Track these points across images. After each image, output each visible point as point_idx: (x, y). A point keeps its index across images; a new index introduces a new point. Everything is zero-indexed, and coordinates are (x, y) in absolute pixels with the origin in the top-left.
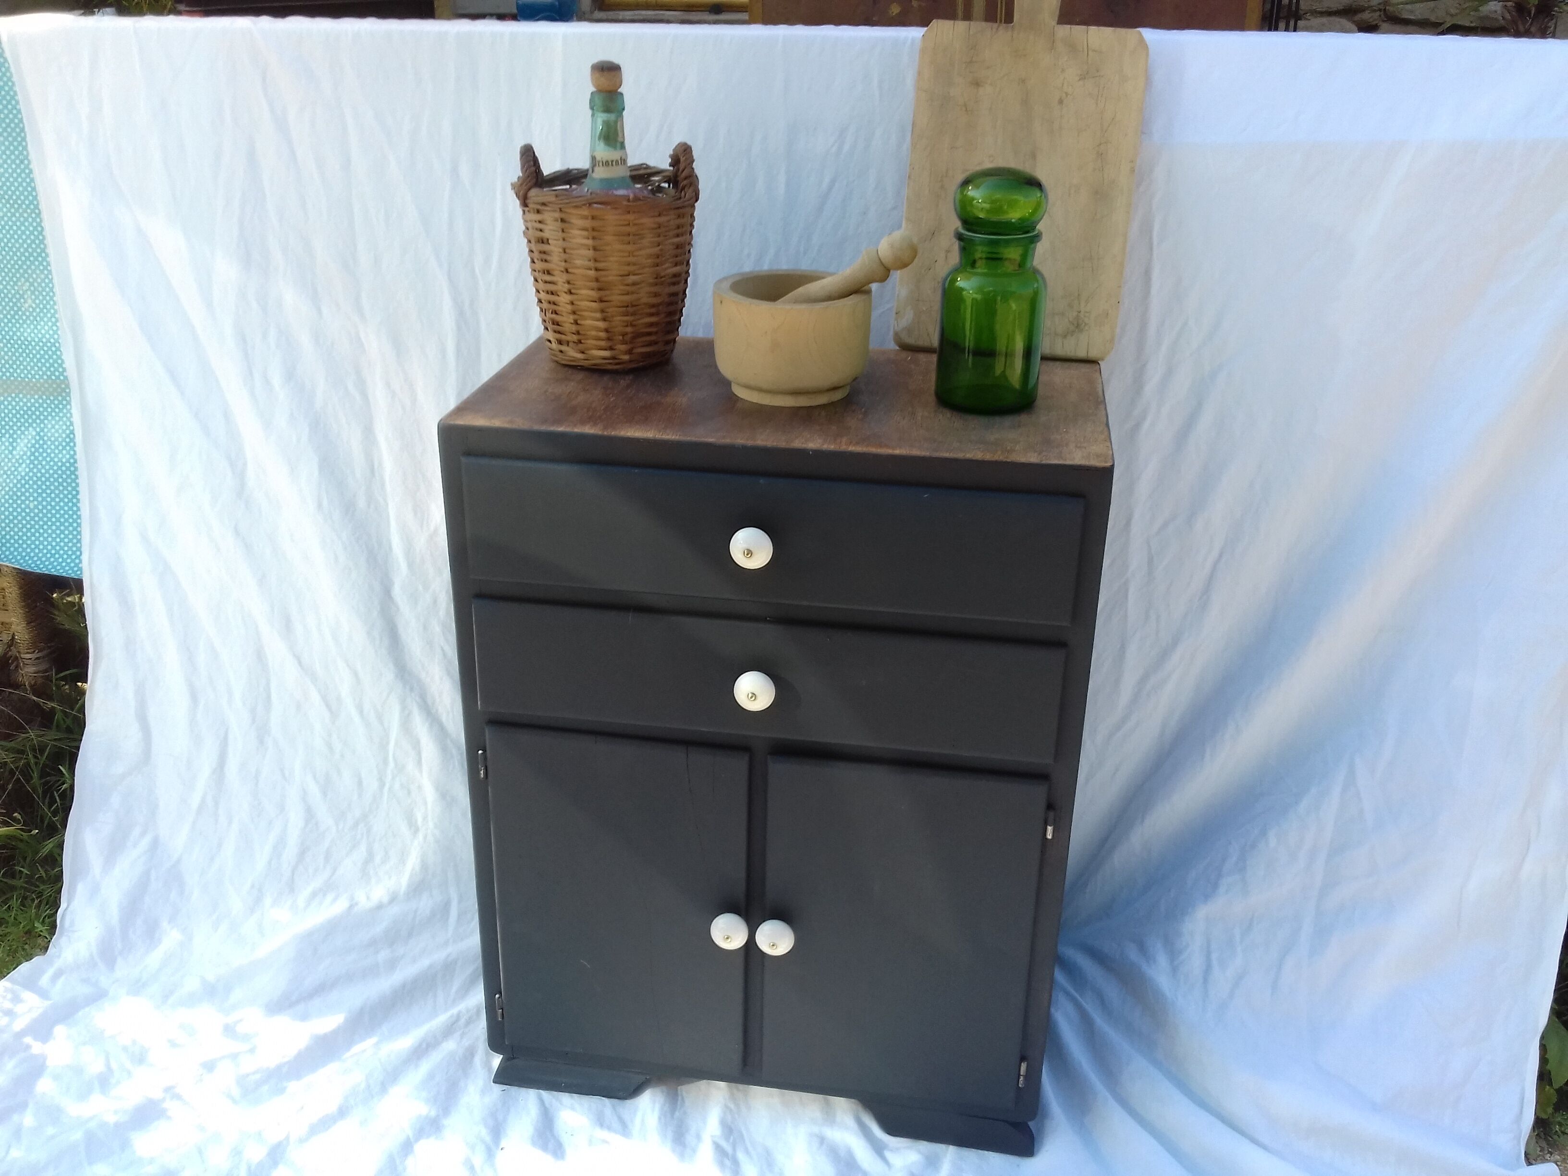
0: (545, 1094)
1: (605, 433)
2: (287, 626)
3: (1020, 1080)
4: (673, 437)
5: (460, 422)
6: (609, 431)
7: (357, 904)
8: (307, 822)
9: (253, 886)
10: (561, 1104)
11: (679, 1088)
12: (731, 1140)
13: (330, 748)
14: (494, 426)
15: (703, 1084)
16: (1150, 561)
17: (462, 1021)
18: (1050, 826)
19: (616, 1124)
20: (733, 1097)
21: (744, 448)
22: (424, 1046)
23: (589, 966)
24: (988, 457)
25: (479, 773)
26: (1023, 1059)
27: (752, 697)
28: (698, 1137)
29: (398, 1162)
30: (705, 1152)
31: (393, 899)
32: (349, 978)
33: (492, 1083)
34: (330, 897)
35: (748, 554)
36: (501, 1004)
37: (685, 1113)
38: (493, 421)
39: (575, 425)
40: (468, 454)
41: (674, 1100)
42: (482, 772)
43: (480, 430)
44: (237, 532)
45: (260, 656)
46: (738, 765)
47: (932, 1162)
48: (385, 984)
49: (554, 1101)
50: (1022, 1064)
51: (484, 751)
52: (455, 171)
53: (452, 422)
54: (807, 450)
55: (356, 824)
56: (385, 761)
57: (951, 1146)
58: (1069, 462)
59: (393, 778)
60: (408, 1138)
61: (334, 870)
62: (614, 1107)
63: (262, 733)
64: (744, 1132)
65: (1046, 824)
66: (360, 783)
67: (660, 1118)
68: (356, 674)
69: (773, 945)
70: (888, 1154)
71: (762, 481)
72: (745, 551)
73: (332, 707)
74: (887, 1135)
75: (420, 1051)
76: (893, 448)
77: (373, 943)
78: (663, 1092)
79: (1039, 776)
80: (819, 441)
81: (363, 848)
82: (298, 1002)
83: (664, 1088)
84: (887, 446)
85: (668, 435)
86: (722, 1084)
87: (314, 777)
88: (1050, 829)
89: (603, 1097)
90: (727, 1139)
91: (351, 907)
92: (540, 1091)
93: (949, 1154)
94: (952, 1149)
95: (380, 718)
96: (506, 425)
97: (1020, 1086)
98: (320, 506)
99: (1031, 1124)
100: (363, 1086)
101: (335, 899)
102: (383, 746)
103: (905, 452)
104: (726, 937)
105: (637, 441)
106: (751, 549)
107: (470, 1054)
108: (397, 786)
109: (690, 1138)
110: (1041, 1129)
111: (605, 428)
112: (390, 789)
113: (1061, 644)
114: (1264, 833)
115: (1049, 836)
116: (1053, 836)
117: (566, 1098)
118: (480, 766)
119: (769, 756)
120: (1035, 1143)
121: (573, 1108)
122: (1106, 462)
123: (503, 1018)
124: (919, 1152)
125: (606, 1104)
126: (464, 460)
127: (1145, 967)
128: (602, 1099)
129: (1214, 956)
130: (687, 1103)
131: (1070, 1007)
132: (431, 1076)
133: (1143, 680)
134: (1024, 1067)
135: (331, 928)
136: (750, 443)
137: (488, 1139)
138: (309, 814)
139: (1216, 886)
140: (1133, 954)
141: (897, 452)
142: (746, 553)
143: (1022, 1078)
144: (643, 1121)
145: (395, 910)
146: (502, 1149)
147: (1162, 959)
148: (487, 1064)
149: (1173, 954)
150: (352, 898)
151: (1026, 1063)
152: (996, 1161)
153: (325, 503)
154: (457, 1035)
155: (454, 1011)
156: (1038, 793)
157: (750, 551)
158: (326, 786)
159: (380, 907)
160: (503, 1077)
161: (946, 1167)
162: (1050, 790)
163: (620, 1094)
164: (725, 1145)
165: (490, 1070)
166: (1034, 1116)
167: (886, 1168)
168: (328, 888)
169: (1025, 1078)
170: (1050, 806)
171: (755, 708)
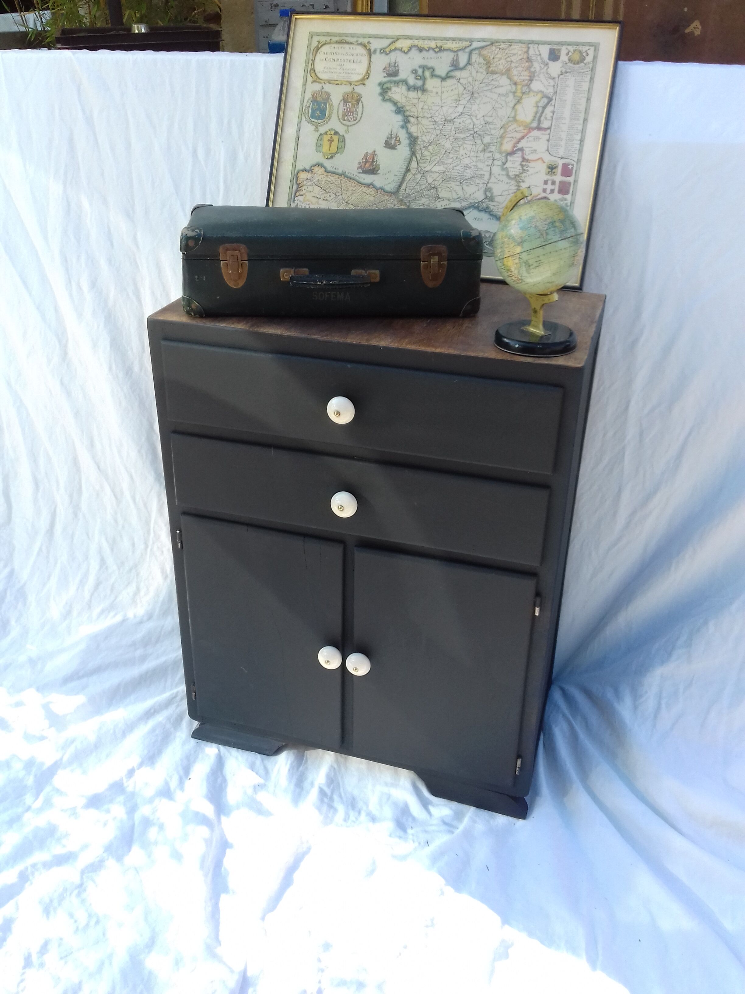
0: (222, 748)
1: (251, 329)
2: (92, 445)
3: (517, 770)
5: (161, 318)
6: (254, 328)
7: (127, 619)
8: (101, 567)
9: (66, 603)
10: (231, 754)
11: (305, 752)
12: (331, 788)
13: (116, 521)
14: (182, 321)
15: (320, 751)
16: (641, 434)
17: (178, 698)
18: (537, 607)
19: (262, 772)
20: (337, 761)
21: (339, 343)
22: (152, 711)
23: (246, 671)
24: (499, 357)
25: (178, 546)
26: (519, 756)
27: (341, 508)
28: (312, 784)
29: (125, 781)
30: (313, 795)
31: (150, 617)
32: (115, 665)
33: (191, 738)
34: (112, 614)
35: (337, 414)
36: (194, 690)
37: (307, 768)
38: (182, 318)
39: (233, 324)
40: (166, 339)
41: (300, 759)
43: (173, 324)
45: (75, 461)
46: (336, 552)
47: (459, 816)
48: (136, 671)
49: (227, 753)
50: (518, 760)
51: (180, 531)
52: (195, 152)
54: (379, 346)
55: (131, 570)
56: (149, 532)
57: (473, 807)
58: (554, 363)
59: (153, 543)
60: (133, 767)
61: (116, 597)
62: (262, 760)
63: (76, 510)
64: (341, 784)
65: (535, 606)
66: (133, 545)
67: (289, 770)
68: (131, 477)
69: (356, 669)
70: (431, 808)
71: (349, 366)
72: (336, 412)
73: (117, 496)
74: (432, 796)
75: (149, 714)
76: (437, 348)
77: (134, 645)
78: (294, 753)
79: (531, 574)
81: (134, 585)
82: (83, 676)
83: (296, 751)
84: (433, 346)
85: (291, 332)
86: (332, 753)
87: (106, 539)
88: (537, 609)
89: (257, 753)
90: (329, 786)
91: (124, 621)
92: (219, 745)
93: (470, 811)
94: (473, 809)
95: (145, 505)
96: (189, 321)
97: (517, 774)
99: (527, 799)
100: (111, 731)
101: (115, 615)
102: (148, 523)
103: (443, 351)
104: (327, 661)
106: (339, 411)
107: (180, 718)
108: (155, 548)
109: (306, 784)
110: (533, 801)
112: (151, 550)
113: (544, 486)
114: (706, 623)
115: (537, 614)
116: (541, 614)
117: (234, 751)
118: (178, 541)
119: (355, 548)
120: (528, 810)
121: (237, 758)
122: (579, 364)
123: (196, 698)
124: (451, 809)
125: (258, 757)
126: (163, 343)
127: (616, 704)
128: (256, 754)
129: (663, 702)
130: (309, 762)
131: (565, 726)
132: (153, 730)
134: (519, 762)
135: (109, 633)
136: (343, 340)
137: (181, 772)
138: (103, 562)
139: (670, 655)
140: (610, 694)
142: (336, 413)
143: (518, 769)
144: (279, 770)
145: (150, 625)
146: (189, 779)
147: (628, 700)
148: (191, 724)
149: (636, 697)
150: (125, 615)
151: (521, 759)
152: (501, 820)
153: (114, 367)
154: (173, 707)
155: (175, 691)
156: (529, 585)
157: (340, 413)
158: (113, 544)
159: (141, 622)
160: (198, 735)
161: (466, 820)
162: (537, 583)
163: (267, 753)
164: (328, 791)
165: (190, 730)
166: (527, 793)
167: (428, 817)
168: (112, 607)
169: (521, 769)
170: (538, 594)
171: (344, 515)
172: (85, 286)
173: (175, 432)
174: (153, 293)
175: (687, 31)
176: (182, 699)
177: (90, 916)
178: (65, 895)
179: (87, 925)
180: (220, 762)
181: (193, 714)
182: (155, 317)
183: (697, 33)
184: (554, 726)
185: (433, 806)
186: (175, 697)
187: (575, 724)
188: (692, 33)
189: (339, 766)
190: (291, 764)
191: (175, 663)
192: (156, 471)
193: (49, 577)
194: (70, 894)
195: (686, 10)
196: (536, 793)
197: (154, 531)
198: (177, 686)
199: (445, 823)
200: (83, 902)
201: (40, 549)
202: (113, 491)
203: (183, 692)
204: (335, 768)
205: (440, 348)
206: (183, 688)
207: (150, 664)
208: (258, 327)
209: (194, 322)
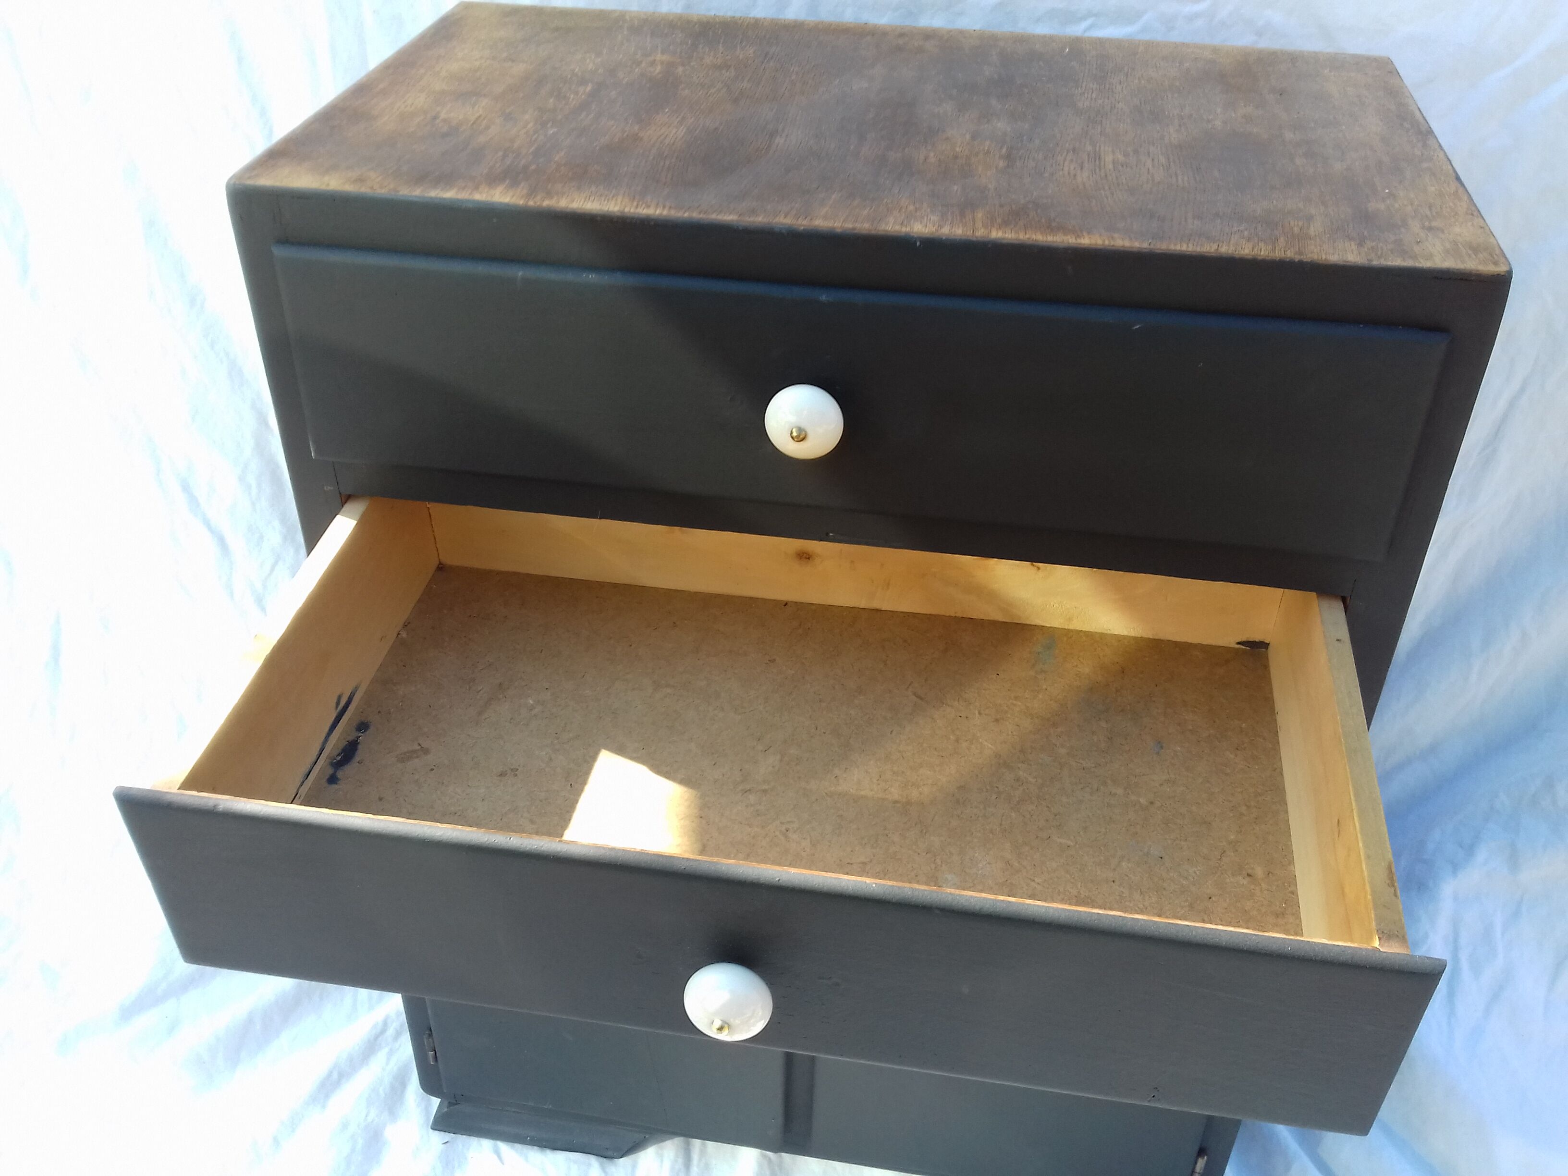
1: (531, 203)
4: (658, 212)
5: (267, 181)
6: (539, 197)
14: (325, 188)
17: (391, 1031)
21: (791, 233)
22: (335, 1076)
26: (1201, 1152)
33: (431, 1130)
36: (432, 1044)
38: (326, 178)
39: (476, 188)
40: (284, 241)
43: (303, 196)
50: (1201, 1160)
53: (250, 182)
54: (913, 237)
71: (824, 296)
72: (794, 430)
76: (1077, 232)
80: (934, 218)
85: (648, 207)
96: (349, 188)
103: (1100, 242)
106: (800, 425)
111: (532, 193)
122: (1498, 265)
123: (436, 1061)
126: (279, 252)
134: (1201, 1163)
136: (802, 223)
141: (1086, 241)
142: (791, 431)
148: (428, 1102)
151: (1206, 1156)
154: (380, 1057)
157: (803, 427)
160: (444, 1122)
163: (610, 1153)
165: (428, 1119)
176: (398, 1035)
181: (429, 1083)
182: (249, 178)
186: (383, 1031)
192: (284, 520)
203: (398, 1015)
205: (1086, 234)
208: (549, 194)
209: (364, 189)
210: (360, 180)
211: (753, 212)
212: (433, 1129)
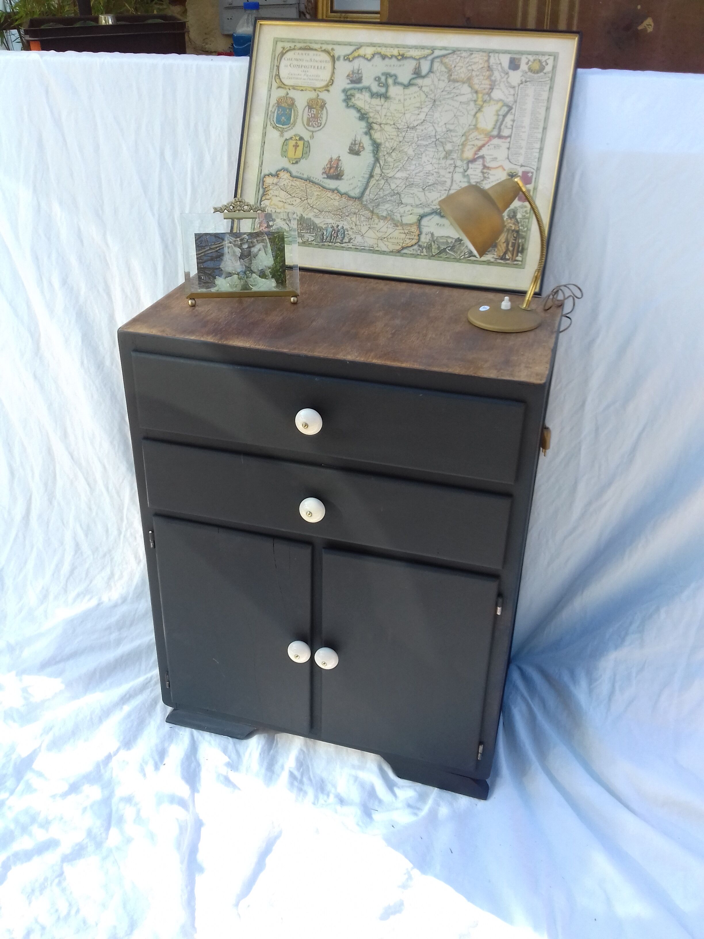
0: (195, 732)
1: (220, 342)
2: (65, 435)
4: (264, 348)
5: (131, 330)
7: (102, 603)
8: (76, 552)
9: (43, 588)
10: (204, 739)
11: (276, 735)
12: (301, 771)
13: (90, 509)
14: (152, 333)
15: (290, 735)
16: (597, 430)
17: (153, 682)
18: (499, 607)
20: (306, 744)
21: (307, 357)
22: (128, 696)
23: (218, 662)
24: (463, 372)
25: (150, 545)
26: (481, 743)
27: (309, 514)
28: (282, 768)
29: (102, 767)
30: (284, 777)
31: (124, 600)
32: (91, 649)
33: (165, 722)
34: (87, 597)
35: (305, 426)
36: (168, 679)
37: (277, 752)
38: (151, 330)
40: (136, 350)
41: (271, 743)
42: (152, 544)
43: (144, 336)
44: (35, 377)
45: (50, 451)
46: (305, 553)
47: (422, 798)
48: (111, 655)
49: (200, 737)
50: (480, 746)
51: (153, 531)
53: (126, 330)
54: (345, 361)
55: (105, 555)
56: (122, 519)
57: (436, 788)
58: (516, 379)
59: (126, 530)
60: (110, 753)
61: (91, 582)
62: (235, 744)
63: (51, 497)
64: (310, 767)
65: (497, 606)
66: (107, 531)
67: (260, 754)
68: (104, 467)
69: (324, 664)
70: (396, 790)
71: (316, 379)
72: (304, 424)
73: (91, 485)
74: (398, 778)
75: (125, 699)
76: (402, 362)
77: (109, 628)
78: (265, 737)
79: (494, 576)
80: (356, 354)
81: (108, 570)
83: (266, 735)
84: (398, 361)
85: (259, 345)
86: (301, 737)
87: (81, 525)
88: (499, 609)
89: (229, 737)
90: (298, 770)
91: (99, 605)
92: (193, 729)
93: (434, 792)
94: (436, 790)
95: (118, 493)
96: (159, 334)
97: (479, 759)
98: (82, 363)
99: (488, 781)
100: (88, 718)
101: (91, 599)
103: (408, 366)
104: (296, 656)
105: (239, 348)
106: (307, 423)
108: (128, 534)
109: (277, 768)
110: (494, 782)
111: (221, 339)
112: (124, 536)
113: (507, 495)
114: (658, 609)
115: (499, 613)
116: (502, 613)
117: (207, 735)
118: (150, 541)
119: (323, 550)
120: (489, 791)
121: (210, 742)
122: (541, 380)
123: (169, 686)
124: (415, 790)
125: (231, 740)
126: (133, 354)
127: (572, 688)
128: (228, 738)
129: (617, 684)
130: (279, 745)
131: (524, 707)
132: (129, 715)
133: (589, 504)
134: (481, 748)
135: (85, 617)
136: (310, 354)
137: (157, 758)
138: (77, 547)
139: (623, 640)
140: (566, 678)
141: (404, 365)
142: (304, 425)
143: (479, 755)
144: (250, 754)
145: (124, 608)
146: (164, 765)
147: (583, 683)
148: (166, 710)
149: (591, 680)
150: (100, 599)
151: (482, 746)
152: (464, 801)
153: (85, 362)
154: (148, 691)
155: (149, 675)
156: (492, 586)
158: (88, 531)
159: (115, 606)
160: (171, 719)
161: (430, 802)
162: (499, 585)
163: (239, 736)
164: (297, 774)
165: (165, 714)
166: (488, 775)
167: (394, 799)
168: (87, 592)
169: (482, 754)
170: (500, 595)
171: (312, 521)
172: (57, 284)
173: (146, 438)
174: (123, 290)
175: (640, 28)
176: (156, 683)
177: (70, 905)
178: (46, 884)
179: (69, 914)
180: (194, 748)
181: (167, 700)
182: (126, 329)
183: (650, 30)
184: (513, 707)
185: (399, 788)
186: (150, 682)
187: (533, 706)
188: (645, 30)
189: (308, 750)
190: (262, 748)
191: (149, 647)
193: (25, 563)
194: (51, 884)
195: (639, 7)
196: (497, 774)
197: (127, 519)
198: (151, 669)
199: (409, 806)
200: (64, 890)
201: (17, 535)
202: (86, 480)
203: (157, 676)
204: (304, 751)
205: (405, 363)
206: (156, 672)
207: (125, 648)
208: (227, 339)
209: (164, 335)
210: (163, 331)
211: (295, 349)
212: (167, 722)
